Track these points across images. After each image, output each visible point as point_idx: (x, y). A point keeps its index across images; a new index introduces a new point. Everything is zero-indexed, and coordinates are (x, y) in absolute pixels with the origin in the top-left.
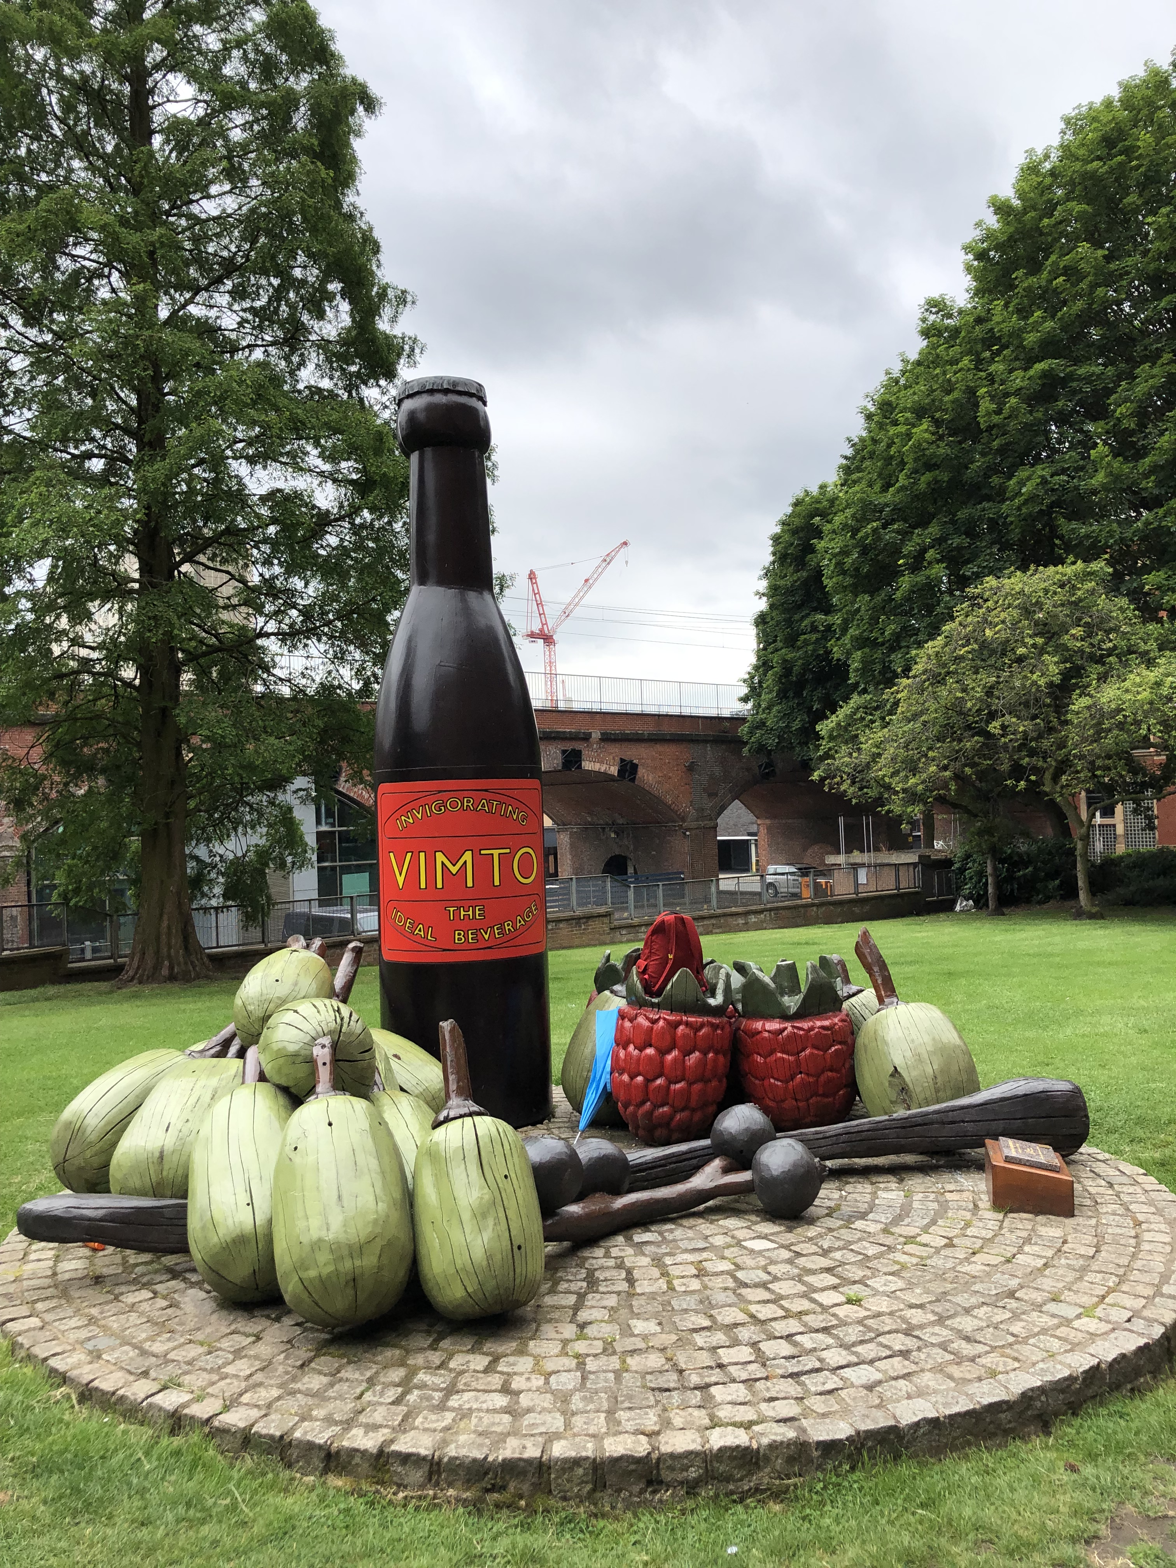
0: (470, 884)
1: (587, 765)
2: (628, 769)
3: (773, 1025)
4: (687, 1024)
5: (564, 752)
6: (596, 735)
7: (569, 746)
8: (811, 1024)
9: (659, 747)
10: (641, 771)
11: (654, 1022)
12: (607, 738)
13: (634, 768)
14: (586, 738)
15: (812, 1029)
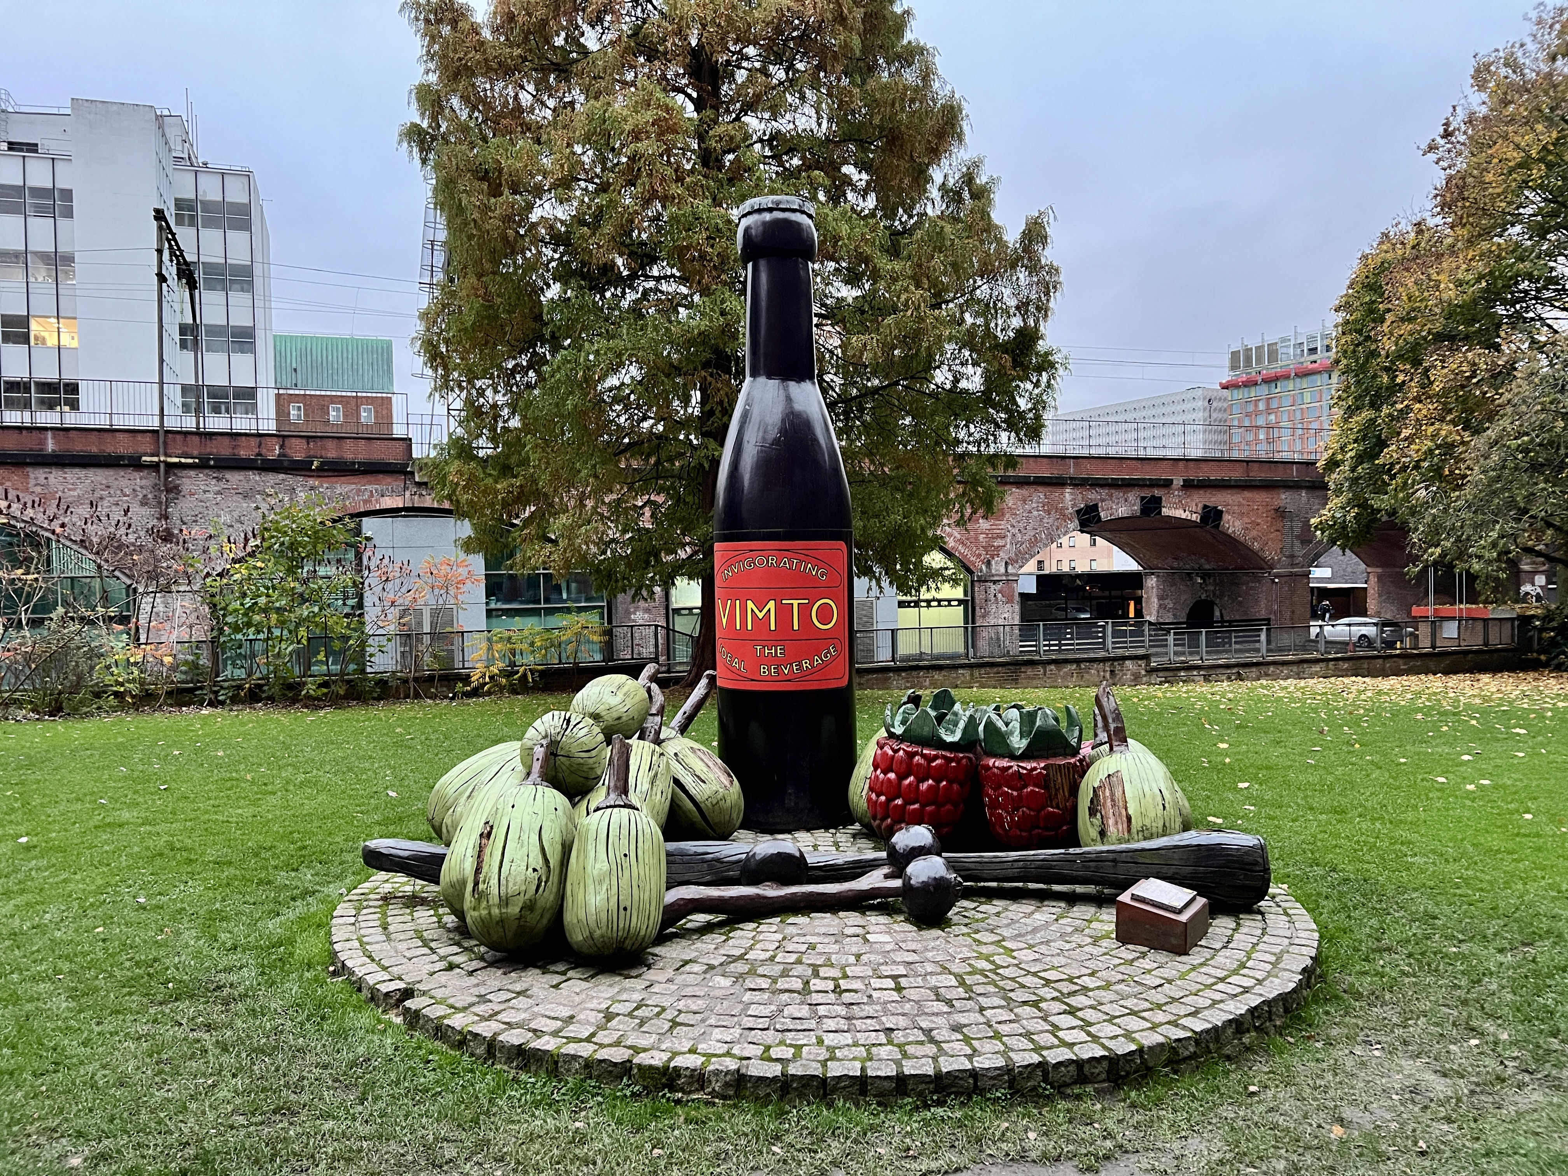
0: (773, 628)
1: (1165, 511)
2: (1212, 516)
3: (1004, 763)
4: (923, 756)
5: (1143, 498)
6: (1178, 482)
7: (1147, 493)
8: (1034, 765)
9: (1247, 494)
10: (1226, 517)
11: (896, 751)
12: (1189, 485)
13: (1219, 514)
14: (1167, 484)
15: (1035, 769)
